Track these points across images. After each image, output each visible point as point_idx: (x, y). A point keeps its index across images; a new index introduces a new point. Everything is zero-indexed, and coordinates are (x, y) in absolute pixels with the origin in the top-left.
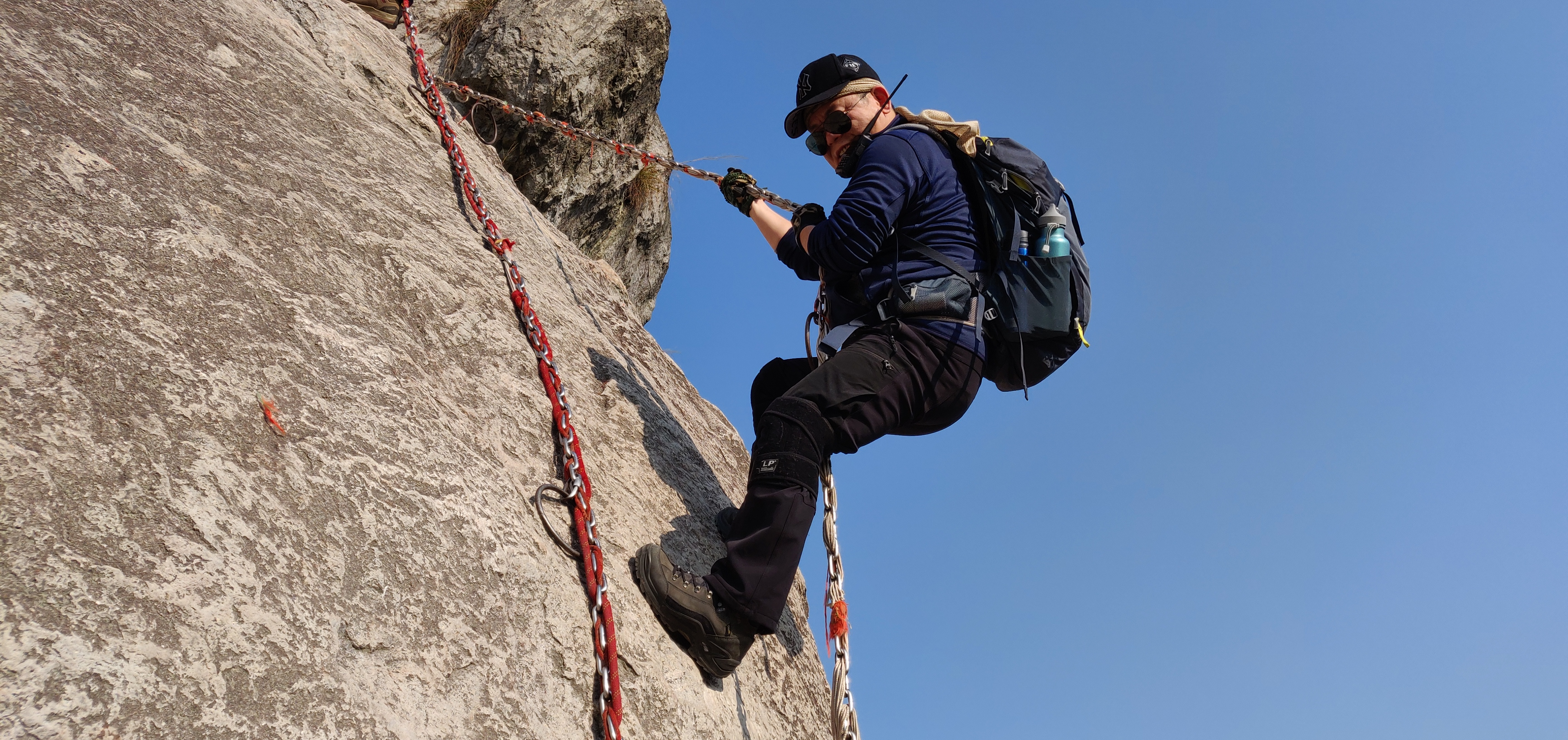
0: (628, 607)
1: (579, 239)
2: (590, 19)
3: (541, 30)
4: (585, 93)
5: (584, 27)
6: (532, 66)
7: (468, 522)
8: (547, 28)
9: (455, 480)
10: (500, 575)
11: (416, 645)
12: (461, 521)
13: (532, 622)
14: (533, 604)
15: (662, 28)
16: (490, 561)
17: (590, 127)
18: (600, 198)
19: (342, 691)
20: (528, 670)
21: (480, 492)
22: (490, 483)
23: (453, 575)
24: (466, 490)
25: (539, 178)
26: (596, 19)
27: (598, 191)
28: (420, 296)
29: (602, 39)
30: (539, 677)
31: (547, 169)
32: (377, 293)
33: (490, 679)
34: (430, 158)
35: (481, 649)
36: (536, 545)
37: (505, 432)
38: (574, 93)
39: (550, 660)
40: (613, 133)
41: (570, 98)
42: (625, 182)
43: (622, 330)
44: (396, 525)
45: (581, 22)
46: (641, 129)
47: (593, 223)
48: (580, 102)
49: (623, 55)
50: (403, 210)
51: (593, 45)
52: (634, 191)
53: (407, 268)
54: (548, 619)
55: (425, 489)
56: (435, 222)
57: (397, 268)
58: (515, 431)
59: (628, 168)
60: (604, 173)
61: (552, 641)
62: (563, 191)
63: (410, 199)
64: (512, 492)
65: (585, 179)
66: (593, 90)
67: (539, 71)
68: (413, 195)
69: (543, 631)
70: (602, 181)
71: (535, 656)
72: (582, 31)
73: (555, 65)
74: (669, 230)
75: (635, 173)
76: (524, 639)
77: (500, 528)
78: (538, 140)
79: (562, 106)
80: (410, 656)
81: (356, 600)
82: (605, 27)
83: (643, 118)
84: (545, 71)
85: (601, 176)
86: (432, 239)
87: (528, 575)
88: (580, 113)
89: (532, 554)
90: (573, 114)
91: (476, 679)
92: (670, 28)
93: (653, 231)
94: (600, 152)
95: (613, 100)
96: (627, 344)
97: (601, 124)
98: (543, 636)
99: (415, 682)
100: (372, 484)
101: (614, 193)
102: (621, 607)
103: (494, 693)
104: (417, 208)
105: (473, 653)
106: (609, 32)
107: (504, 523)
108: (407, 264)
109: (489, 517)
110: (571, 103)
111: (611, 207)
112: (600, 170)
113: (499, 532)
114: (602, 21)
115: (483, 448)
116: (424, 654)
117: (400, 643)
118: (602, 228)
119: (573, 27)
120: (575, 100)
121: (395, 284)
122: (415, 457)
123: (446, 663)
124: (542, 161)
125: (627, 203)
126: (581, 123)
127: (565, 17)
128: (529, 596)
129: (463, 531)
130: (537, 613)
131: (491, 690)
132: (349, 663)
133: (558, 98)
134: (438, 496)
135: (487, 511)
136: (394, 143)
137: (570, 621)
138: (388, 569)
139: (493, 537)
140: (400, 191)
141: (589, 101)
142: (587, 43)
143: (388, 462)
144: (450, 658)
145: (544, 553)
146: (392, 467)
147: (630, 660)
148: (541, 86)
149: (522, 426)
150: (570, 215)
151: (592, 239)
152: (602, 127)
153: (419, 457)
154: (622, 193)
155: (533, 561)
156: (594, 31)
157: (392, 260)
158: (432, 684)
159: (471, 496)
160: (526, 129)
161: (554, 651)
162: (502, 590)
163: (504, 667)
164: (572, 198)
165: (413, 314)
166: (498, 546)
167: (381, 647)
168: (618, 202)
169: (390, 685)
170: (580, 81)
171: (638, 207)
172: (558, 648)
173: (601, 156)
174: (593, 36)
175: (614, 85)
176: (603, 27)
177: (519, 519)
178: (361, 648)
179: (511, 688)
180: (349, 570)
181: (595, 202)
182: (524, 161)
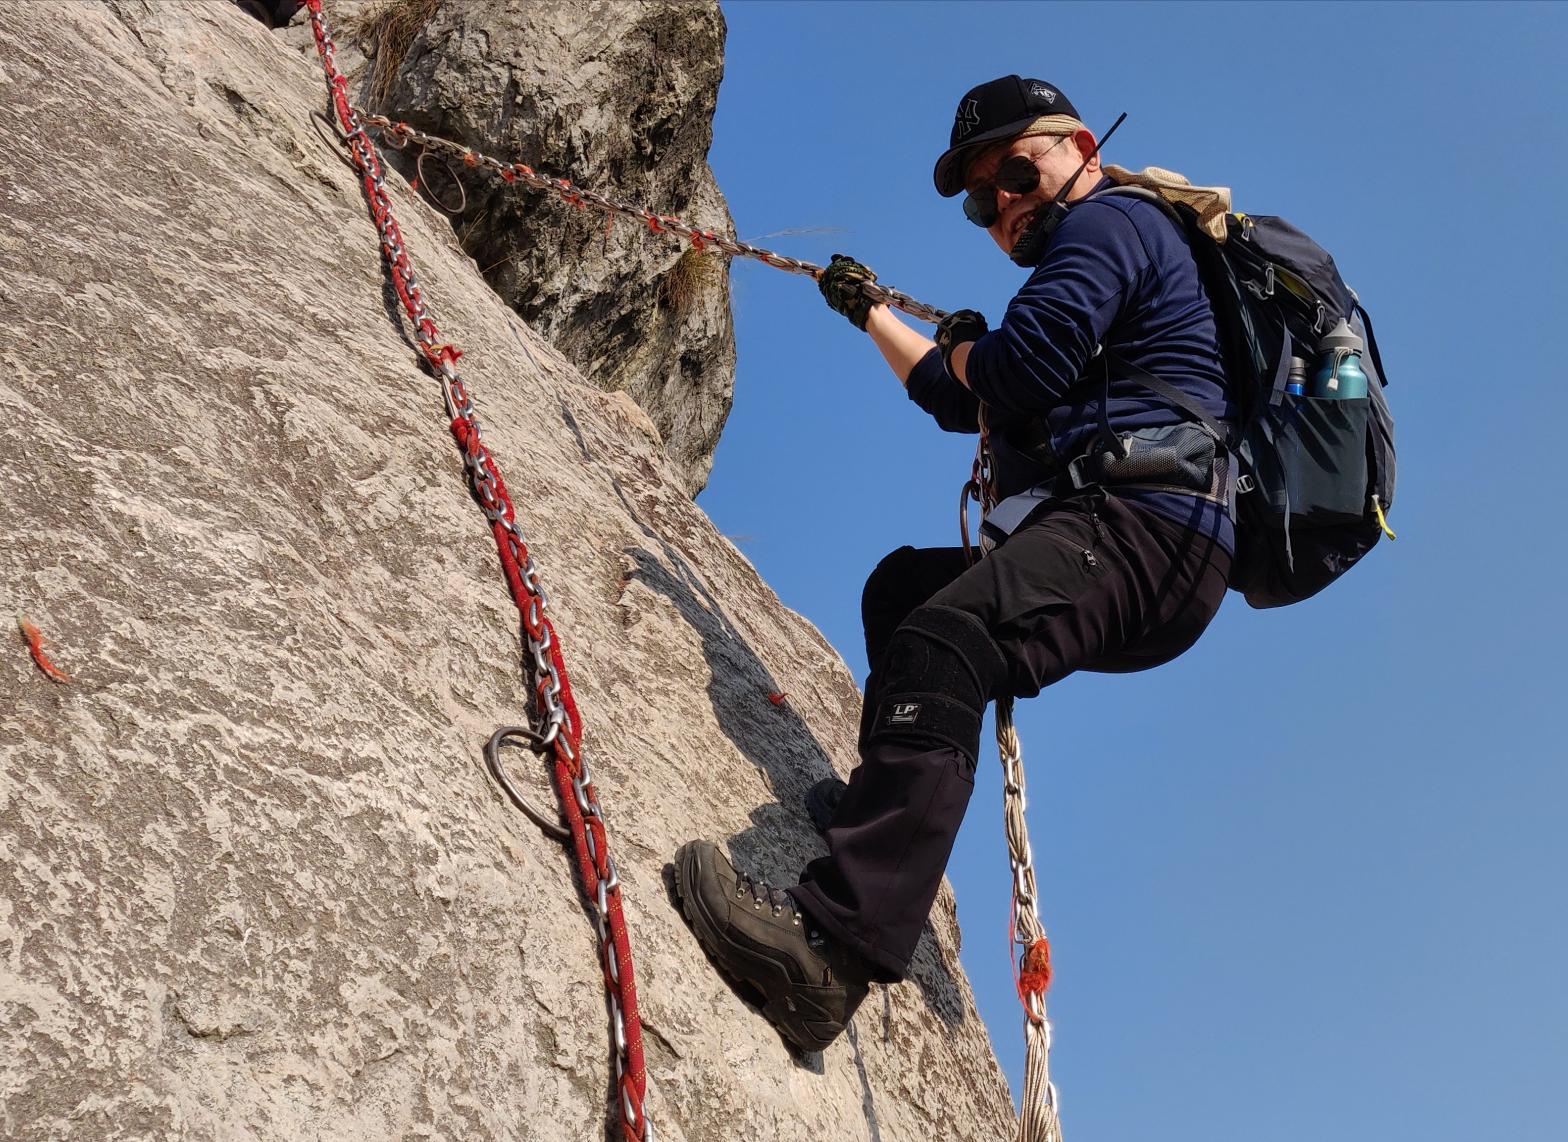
0: (662, 946)
1: (590, 363)
2: (598, 15)
3: (520, 33)
4: (593, 132)
5: (589, 28)
6: (507, 91)
7: (390, 817)
8: (530, 30)
9: (369, 749)
10: (446, 902)
11: (300, 1025)
12: (377, 816)
13: (501, 978)
14: (501, 947)
15: (713, 29)
16: (427, 880)
17: (602, 185)
18: (621, 296)
19: (166, 1110)
20: (494, 1058)
21: (412, 767)
22: (428, 752)
23: (366, 905)
24: (387, 764)
25: (522, 267)
26: (608, 16)
27: (617, 286)
28: (313, 451)
29: (619, 47)
30: (513, 1067)
31: (535, 252)
32: (240, 445)
33: (430, 1075)
34: (336, 231)
35: (412, 1027)
36: (507, 850)
37: (456, 668)
38: (576, 133)
39: (533, 1039)
40: (638, 195)
41: (569, 141)
42: (660, 271)
43: (653, 501)
44: (266, 825)
45: (585, 20)
46: (683, 189)
47: (611, 336)
48: (586, 146)
49: (652, 73)
50: (287, 313)
51: (603, 56)
52: (674, 285)
53: (291, 406)
54: (527, 971)
55: (316, 765)
56: (341, 332)
57: (275, 405)
58: (472, 666)
59: (664, 249)
60: (626, 258)
61: (535, 1008)
62: (562, 287)
63: (299, 296)
64: (465, 765)
65: (596, 267)
66: (606, 127)
67: (519, 99)
68: (306, 289)
69: (520, 991)
70: (624, 270)
71: (507, 1034)
72: (585, 36)
73: (544, 89)
74: (731, 345)
75: (675, 257)
76: (487, 1006)
77: (444, 826)
78: (520, 208)
79: (557, 154)
80: (290, 1043)
81: (194, 955)
82: (623, 28)
83: (686, 171)
84: (528, 98)
85: (622, 262)
86: (336, 359)
87: (494, 901)
88: (585, 165)
89: (499, 866)
90: (575, 166)
91: (405, 1077)
92: (725, 30)
93: (707, 348)
94: (619, 226)
95: (637, 143)
96: (660, 523)
97: (619, 180)
98: (519, 1000)
99: (298, 1087)
100: (225, 759)
101: (644, 288)
102: (651, 948)
103: (437, 1098)
104: (312, 310)
105: (399, 1033)
106: (629, 36)
107: (452, 817)
108: (292, 400)
109: (425, 808)
110: (571, 149)
111: (639, 312)
112: (619, 253)
113: (443, 832)
114: (617, 18)
115: (418, 694)
116: (316, 1040)
117: (272, 1023)
118: (624, 345)
119: (572, 29)
120: (578, 143)
121: (272, 431)
122: (299, 713)
123: (353, 1052)
124: (527, 241)
125: (664, 304)
126: (588, 180)
127: (559, 14)
128: (495, 935)
129: (381, 832)
130: (509, 962)
131: (431, 1095)
132: (180, 1061)
133: (551, 141)
134: (339, 776)
135: (423, 798)
136: (275, 208)
137: (565, 974)
138: (252, 899)
139: (432, 841)
140: (284, 283)
141: (599, 145)
142: (595, 54)
143: (254, 722)
144: (359, 1044)
145: (520, 863)
146: (260, 730)
147: (666, 1033)
148: (523, 122)
149: (483, 658)
150: (573, 324)
151: (610, 362)
152: (621, 185)
153: (306, 711)
154: (655, 289)
155: (502, 878)
156: (604, 35)
157: (267, 393)
158: (328, 1089)
159: (395, 773)
160: (500, 190)
161: (539, 1024)
162: (449, 927)
163: (454, 1055)
164: (577, 297)
165: (301, 479)
166: (442, 855)
167: (239, 1031)
168: (650, 302)
169: (254, 1095)
170: (585, 113)
171: (682, 310)
172: (546, 1018)
173: (620, 230)
174: (604, 43)
175: (639, 120)
176: (618, 28)
177: (477, 809)
178: (203, 1035)
179: (465, 1089)
180: (183, 904)
181: (613, 304)
182: (499, 241)
